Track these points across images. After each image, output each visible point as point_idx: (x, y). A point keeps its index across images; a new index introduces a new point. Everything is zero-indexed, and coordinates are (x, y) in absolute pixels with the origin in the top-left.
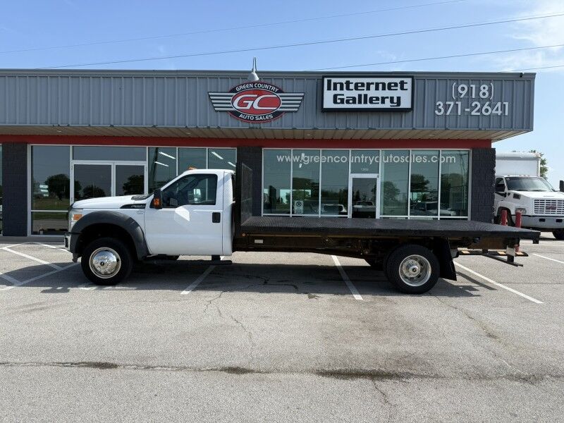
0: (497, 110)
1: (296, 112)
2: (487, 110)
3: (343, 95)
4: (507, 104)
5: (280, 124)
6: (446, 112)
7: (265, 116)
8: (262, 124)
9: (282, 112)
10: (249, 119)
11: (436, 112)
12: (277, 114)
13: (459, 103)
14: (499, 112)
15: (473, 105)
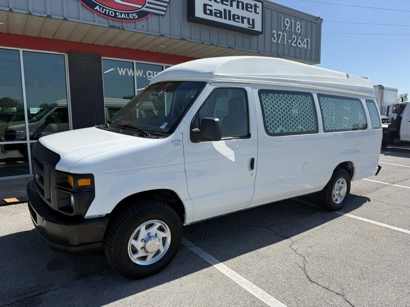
0: (304, 44)
1: (163, 16)
2: (300, 44)
3: (211, 6)
4: (309, 40)
5: (145, 28)
6: (278, 40)
7: (128, 14)
8: (124, 24)
9: (148, 13)
10: (109, 15)
11: (273, 39)
12: (142, 15)
13: (285, 34)
14: (305, 46)
15: (293, 38)
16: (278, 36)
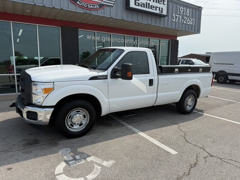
0: (191, 22)
1: (112, 6)
2: (188, 22)
3: (139, 1)
4: (194, 20)
5: (103, 13)
6: (176, 20)
8: (92, 11)
9: (104, 5)
10: (84, 6)
11: (173, 19)
12: (101, 6)
13: (180, 16)
15: (184, 18)
16: (176, 17)
